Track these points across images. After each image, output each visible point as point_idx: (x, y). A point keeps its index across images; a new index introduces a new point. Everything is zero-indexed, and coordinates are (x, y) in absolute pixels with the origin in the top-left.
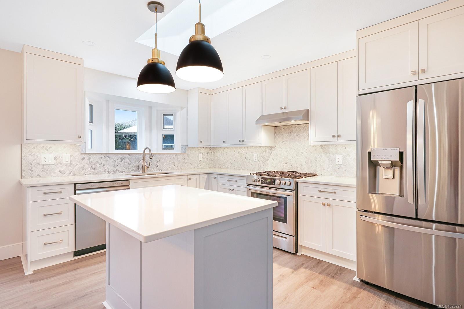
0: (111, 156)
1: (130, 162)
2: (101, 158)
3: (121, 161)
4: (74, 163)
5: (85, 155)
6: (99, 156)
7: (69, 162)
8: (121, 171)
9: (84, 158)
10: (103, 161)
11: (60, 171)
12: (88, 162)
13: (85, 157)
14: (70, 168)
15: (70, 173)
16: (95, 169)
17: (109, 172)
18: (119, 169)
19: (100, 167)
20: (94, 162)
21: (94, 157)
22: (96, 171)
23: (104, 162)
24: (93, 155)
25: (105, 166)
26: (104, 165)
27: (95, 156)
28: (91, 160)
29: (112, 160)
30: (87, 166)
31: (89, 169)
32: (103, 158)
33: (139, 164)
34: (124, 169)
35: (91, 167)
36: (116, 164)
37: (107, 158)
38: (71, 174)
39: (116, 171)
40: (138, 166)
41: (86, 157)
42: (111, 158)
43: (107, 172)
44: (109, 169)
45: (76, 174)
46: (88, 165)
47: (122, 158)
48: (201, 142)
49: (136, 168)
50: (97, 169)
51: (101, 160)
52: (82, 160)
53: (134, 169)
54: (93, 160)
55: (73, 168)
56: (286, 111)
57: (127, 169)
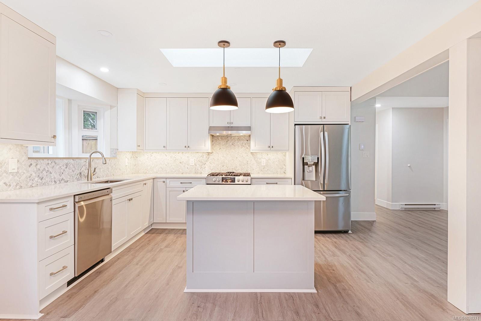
0: (57, 161)
1: (74, 169)
2: (48, 164)
3: (66, 168)
4: (20, 171)
5: (32, 160)
6: (46, 161)
7: (16, 171)
8: (66, 180)
9: (31, 164)
10: (50, 168)
11: (5, 183)
12: (35, 169)
13: (32, 163)
14: (16, 178)
15: (16, 186)
16: (42, 179)
17: (55, 182)
18: (64, 178)
19: (47, 175)
20: (42, 169)
21: (41, 163)
22: (44, 181)
23: (51, 170)
24: (40, 160)
25: (52, 175)
26: (51, 173)
27: (42, 161)
28: (38, 167)
29: (58, 167)
30: (34, 174)
31: (36, 179)
32: (49, 164)
33: (81, 171)
34: (69, 177)
35: (38, 176)
36: (62, 171)
37: (53, 164)
38: (18, 187)
39: (62, 180)
40: (81, 173)
41: (33, 162)
42: (57, 163)
43: (53, 183)
44: (55, 178)
45: (23, 186)
46: (35, 173)
47: (67, 163)
48: (139, 146)
49: (78, 175)
50: (44, 178)
51: (48, 166)
52: (29, 166)
53: (77, 177)
54: (40, 167)
55: (20, 179)
56: (231, 125)
57: (72, 177)
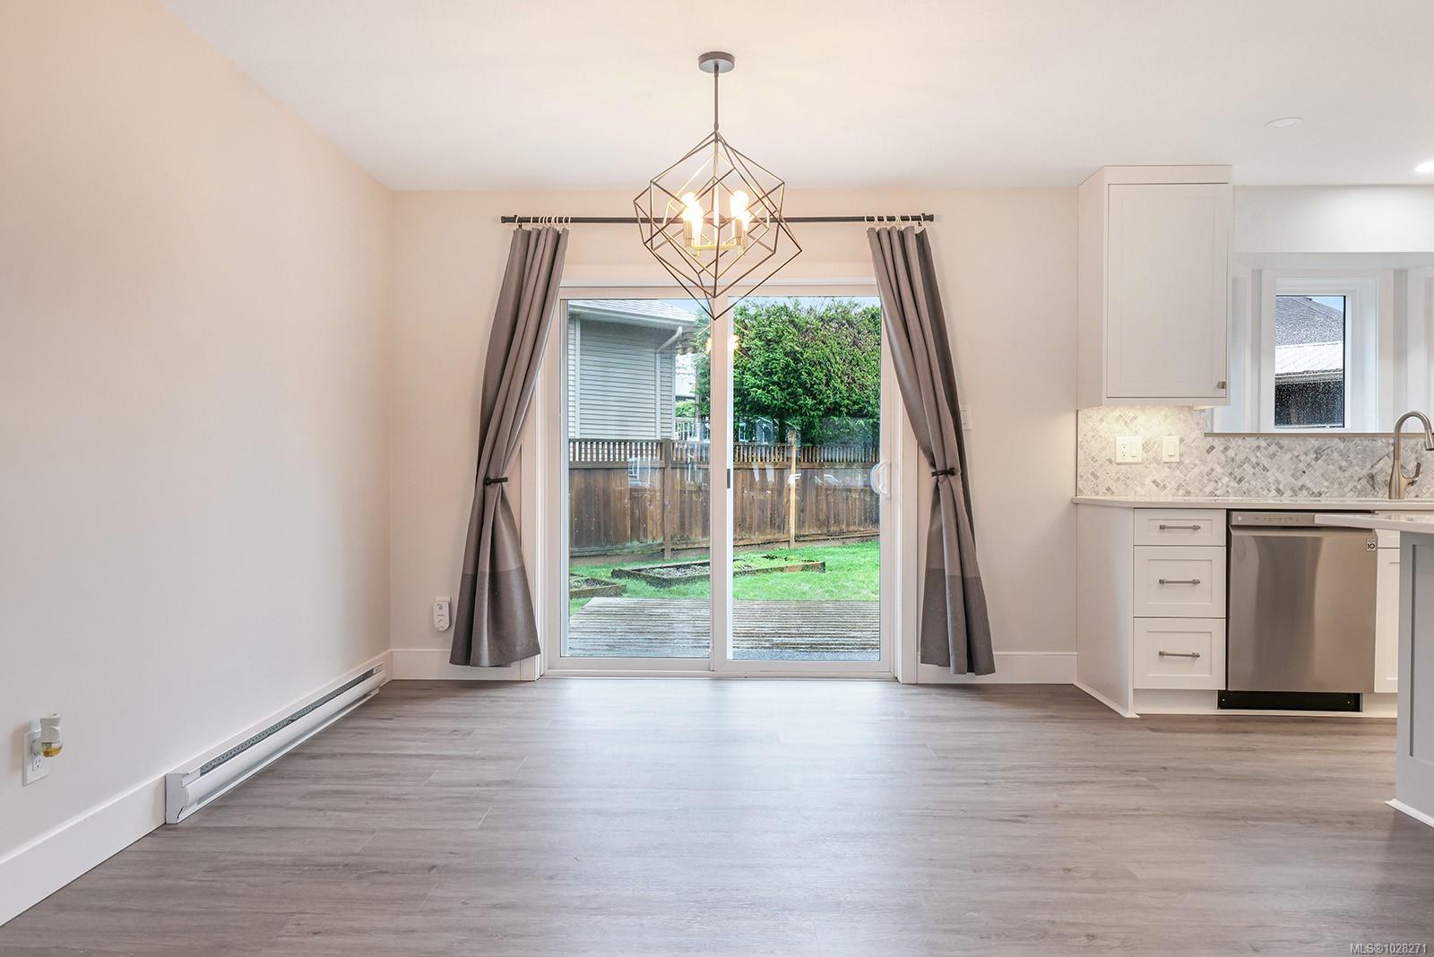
0: (1286, 442)
1: (1344, 464)
2: (1258, 447)
3: (1317, 459)
4: (1187, 461)
5: (1215, 438)
6: (1252, 442)
7: (1176, 459)
8: (1316, 491)
9: (1212, 448)
10: (1263, 458)
11: (1154, 482)
12: (1223, 459)
13: (1214, 444)
14: (1178, 473)
15: (1178, 489)
16: (1240, 481)
17: (1278, 491)
18: (1309, 484)
19: (1254, 474)
20: (1240, 459)
21: (1240, 446)
22: (1245, 486)
23: (1265, 462)
24: (1237, 439)
25: (1269, 474)
26: (1265, 469)
27: (1240, 441)
28: (1231, 453)
29: (1289, 455)
30: (1219, 470)
31: (1225, 480)
32: (1262, 449)
33: (1374, 471)
34: (1326, 483)
35: (1231, 474)
36: (1302, 466)
37: (1274, 448)
38: (1182, 492)
39: (1301, 489)
40: (1372, 477)
41: (1217, 443)
42: (1286, 448)
43: (1275, 493)
44: (1279, 483)
45: (1192, 491)
46: (1223, 467)
47: (1319, 448)
49: (1363, 482)
50: (1246, 480)
51: (1258, 454)
52: (1208, 452)
53: (1359, 487)
54: (1236, 455)
55: (1186, 476)
57: (1336, 486)
